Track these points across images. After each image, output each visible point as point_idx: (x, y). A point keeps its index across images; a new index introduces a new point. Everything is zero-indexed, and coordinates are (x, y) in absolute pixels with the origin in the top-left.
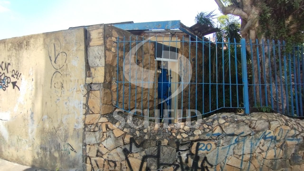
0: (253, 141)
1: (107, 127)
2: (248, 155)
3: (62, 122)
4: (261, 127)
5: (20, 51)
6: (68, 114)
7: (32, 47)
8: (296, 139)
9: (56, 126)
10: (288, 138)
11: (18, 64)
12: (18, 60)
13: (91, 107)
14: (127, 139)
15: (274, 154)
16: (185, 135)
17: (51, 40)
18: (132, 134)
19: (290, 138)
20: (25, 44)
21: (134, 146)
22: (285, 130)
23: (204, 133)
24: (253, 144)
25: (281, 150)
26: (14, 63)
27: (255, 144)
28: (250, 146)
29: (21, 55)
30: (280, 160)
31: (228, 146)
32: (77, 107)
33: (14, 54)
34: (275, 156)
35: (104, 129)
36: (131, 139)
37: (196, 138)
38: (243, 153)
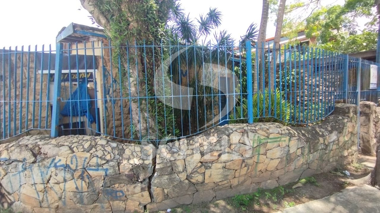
0: (43, 169)
2: (41, 185)
4: (52, 153)
8: (101, 170)
10: (91, 168)
15: (75, 186)
19: (93, 168)
22: (81, 158)
24: (43, 172)
25: (83, 182)
27: (45, 172)
28: (40, 174)
30: (86, 193)
31: (17, 174)
34: (77, 188)
38: (34, 182)
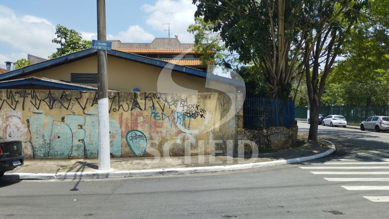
1: (245, 132)
3: (226, 132)
4: (282, 130)
5: (205, 100)
6: (229, 128)
7: (212, 99)
9: (224, 134)
11: (204, 106)
12: (205, 104)
13: (239, 125)
14: (251, 136)
16: (266, 134)
17: (222, 97)
18: (253, 134)
20: (209, 97)
21: (253, 139)
23: (271, 132)
26: (202, 105)
28: (280, 136)
29: (206, 102)
31: (276, 137)
32: (232, 125)
33: (202, 101)
35: (244, 133)
36: (253, 136)
37: (269, 134)
38: (278, 139)
